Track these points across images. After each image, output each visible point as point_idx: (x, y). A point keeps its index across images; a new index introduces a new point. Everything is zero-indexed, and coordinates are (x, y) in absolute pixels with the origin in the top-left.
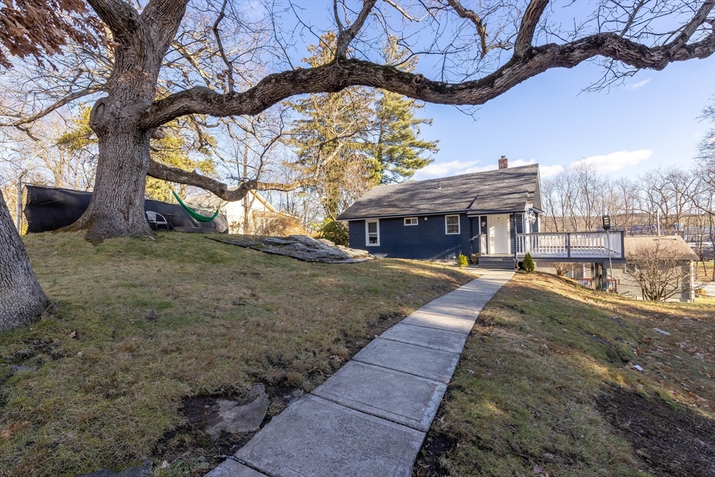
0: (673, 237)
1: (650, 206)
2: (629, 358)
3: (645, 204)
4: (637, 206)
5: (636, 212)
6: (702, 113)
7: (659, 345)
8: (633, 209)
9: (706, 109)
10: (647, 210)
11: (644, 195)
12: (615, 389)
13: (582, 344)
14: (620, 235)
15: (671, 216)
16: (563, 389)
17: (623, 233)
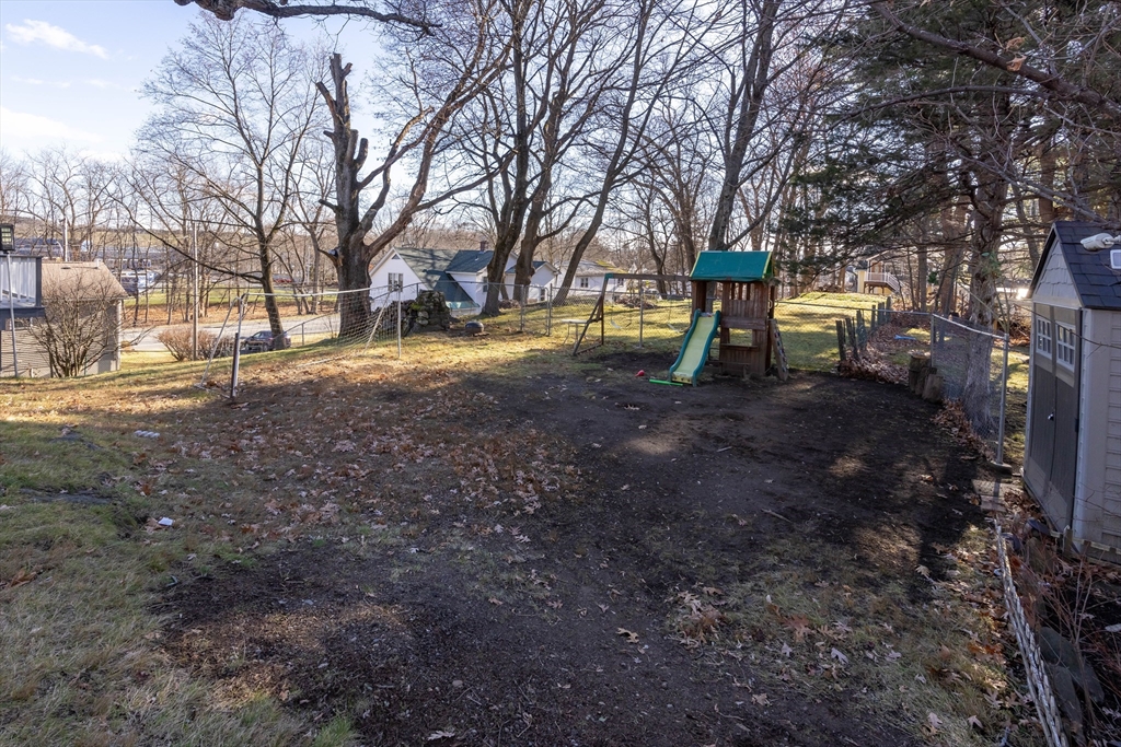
0: (93, 264)
1: (48, 209)
2: (146, 511)
3: (40, 204)
4: (23, 204)
5: (22, 215)
6: (144, 88)
7: (159, 461)
8: (17, 210)
9: (149, 83)
10: (42, 214)
11: (37, 188)
12: (171, 593)
13: (62, 526)
14: (34, 264)
15: (81, 228)
16: (94, 674)
17: (39, 260)
